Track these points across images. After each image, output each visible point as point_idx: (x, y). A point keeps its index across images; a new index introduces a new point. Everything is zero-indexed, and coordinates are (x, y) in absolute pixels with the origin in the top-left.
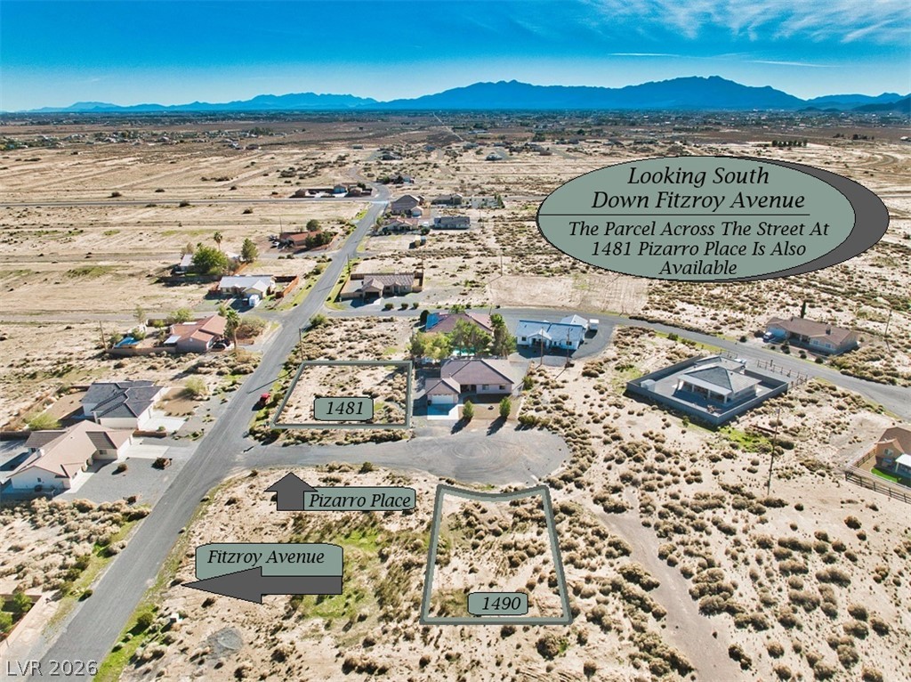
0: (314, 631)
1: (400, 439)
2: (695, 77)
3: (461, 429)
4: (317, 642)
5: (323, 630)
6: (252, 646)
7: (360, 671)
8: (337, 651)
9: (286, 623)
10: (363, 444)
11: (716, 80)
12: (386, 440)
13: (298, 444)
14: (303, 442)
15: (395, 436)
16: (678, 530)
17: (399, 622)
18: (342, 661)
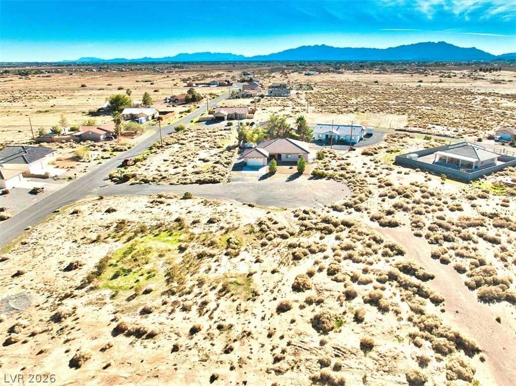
0: (100, 299)
1: (219, 182)
2: (430, 42)
3: (266, 178)
4: (98, 308)
5: (107, 300)
6: (38, 308)
7: (129, 334)
8: (113, 317)
9: (76, 292)
10: (190, 185)
11: (442, 44)
12: (207, 183)
13: (141, 184)
14: (145, 183)
15: (214, 180)
16: (446, 239)
17: (180, 296)
18: (114, 325)
